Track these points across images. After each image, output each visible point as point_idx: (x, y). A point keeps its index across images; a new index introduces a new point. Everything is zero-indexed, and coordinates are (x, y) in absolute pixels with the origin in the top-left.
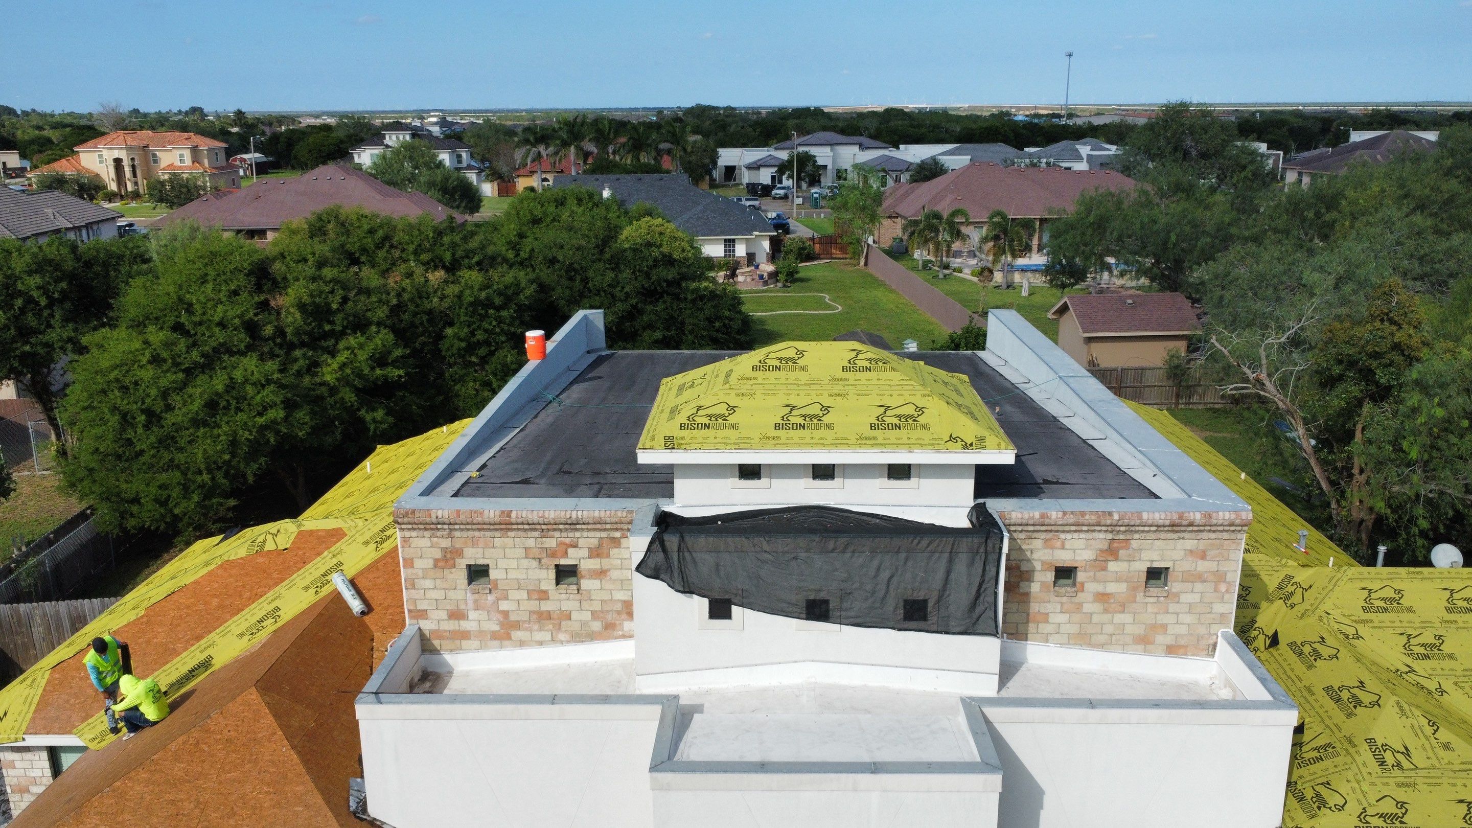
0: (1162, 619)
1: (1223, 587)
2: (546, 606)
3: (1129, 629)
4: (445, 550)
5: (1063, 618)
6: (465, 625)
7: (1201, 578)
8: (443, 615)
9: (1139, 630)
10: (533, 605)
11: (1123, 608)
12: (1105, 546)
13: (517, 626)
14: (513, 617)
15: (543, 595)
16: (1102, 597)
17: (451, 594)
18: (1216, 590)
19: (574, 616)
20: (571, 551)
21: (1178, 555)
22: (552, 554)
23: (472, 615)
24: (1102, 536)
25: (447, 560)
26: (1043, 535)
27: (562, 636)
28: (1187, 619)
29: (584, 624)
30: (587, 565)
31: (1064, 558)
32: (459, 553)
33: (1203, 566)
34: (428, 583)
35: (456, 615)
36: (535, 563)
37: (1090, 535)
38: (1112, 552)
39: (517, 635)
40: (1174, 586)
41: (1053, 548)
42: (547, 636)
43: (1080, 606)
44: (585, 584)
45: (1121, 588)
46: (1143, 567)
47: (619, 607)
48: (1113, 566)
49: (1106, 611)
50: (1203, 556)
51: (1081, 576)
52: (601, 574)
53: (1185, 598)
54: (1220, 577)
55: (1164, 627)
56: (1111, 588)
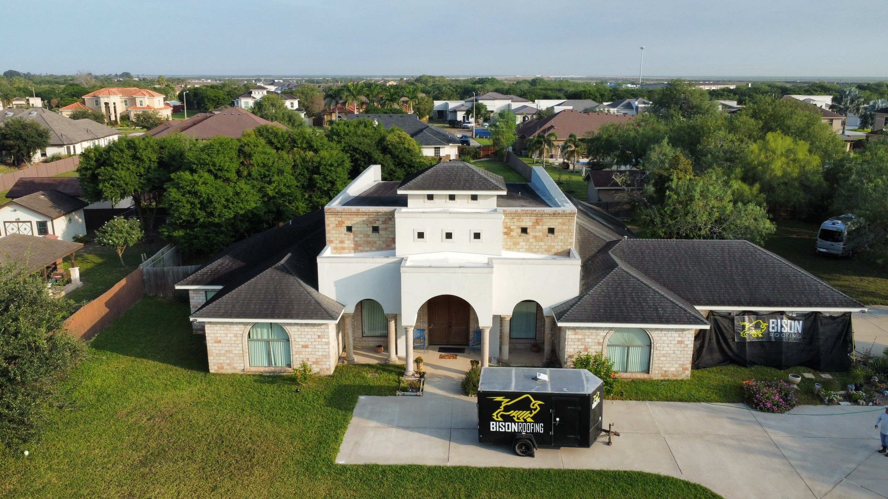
0: (553, 244)
1: (570, 234)
2: (369, 239)
3: (543, 247)
4: (339, 221)
5: (524, 244)
6: (345, 245)
7: (563, 231)
8: (338, 242)
9: (546, 247)
10: (365, 239)
11: (542, 240)
12: (535, 221)
13: (360, 245)
14: (359, 243)
15: (368, 236)
16: (535, 237)
17: (341, 235)
18: (568, 235)
19: (377, 242)
20: (377, 222)
21: (556, 224)
22: (371, 223)
23: (347, 242)
24: (534, 218)
25: (340, 224)
26: (517, 218)
27: (373, 249)
28: (560, 244)
29: (380, 245)
30: (381, 226)
31: (524, 225)
32: (343, 222)
33: (564, 227)
34: (334, 232)
35: (342, 242)
36: (366, 226)
37: (531, 218)
38: (537, 223)
39: (360, 248)
40: (556, 233)
41: (520, 222)
42: (369, 249)
43: (528, 240)
44: (381, 232)
45: (541, 234)
46: (546, 228)
47: (391, 239)
48: (538, 227)
49: (536, 241)
50: (564, 224)
51: (528, 231)
52: (386, 229)
53: (559, 237)
54: (569, 231)
55: (554, 247)
56: (538, 234)
